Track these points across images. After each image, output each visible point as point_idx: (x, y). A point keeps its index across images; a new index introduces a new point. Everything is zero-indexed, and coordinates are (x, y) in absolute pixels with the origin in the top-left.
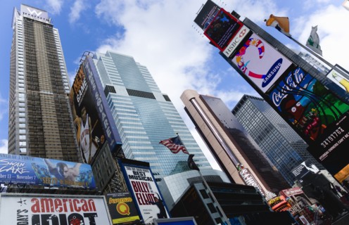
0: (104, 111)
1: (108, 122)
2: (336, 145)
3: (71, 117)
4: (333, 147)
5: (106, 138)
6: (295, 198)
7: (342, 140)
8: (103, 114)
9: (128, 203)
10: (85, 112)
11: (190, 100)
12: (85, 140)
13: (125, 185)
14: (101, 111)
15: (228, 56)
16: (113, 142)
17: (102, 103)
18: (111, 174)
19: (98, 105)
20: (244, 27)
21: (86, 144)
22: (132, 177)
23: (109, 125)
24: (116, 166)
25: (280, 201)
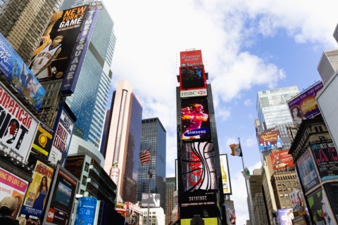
0: (79, 57)
1: (76, 68)
2: (196, 204)
3: (44, 31)
4: (194, 204)
5: (64, 77)
6: (133, 213)
7: (201, 204)
8: (76, 59)
9: (48, 139)
10: (60, 41)
11: (123, 90)
12: (42, 60)
13: (52, 123)
14: (76, 55)
15: (181, 96)
16: (68, 85)
17: (82, 50)
18: (46, 105)
19: (78, 48)
20: (205, 90)
21: (40, 63)
22: (62, 121)
23: (75, 71)
24: (56, 103)
25: (122, 207)
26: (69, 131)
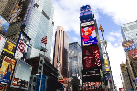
0: (29, 11)
1: (27, 15)
2: (90, 75)
3: (16, 3)
4: (89, 75)
5: (22, 20)
7: (92, 75)
8: (28, 11)
9: (13, 47)
10: (22, 6)
11: (60, 30)
12: (15, 15)
13: (17, 40)
14: (28, 10)
15: (82, 26)
16: (24, 23)
17: (30, 7)
18: (15, 33)
19: (28, 7)
21: (14, 16)
22: (21, 39)
23: (27, 17)
24: (19, 32)
25: (63, 80)
26: (27, 44)
